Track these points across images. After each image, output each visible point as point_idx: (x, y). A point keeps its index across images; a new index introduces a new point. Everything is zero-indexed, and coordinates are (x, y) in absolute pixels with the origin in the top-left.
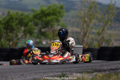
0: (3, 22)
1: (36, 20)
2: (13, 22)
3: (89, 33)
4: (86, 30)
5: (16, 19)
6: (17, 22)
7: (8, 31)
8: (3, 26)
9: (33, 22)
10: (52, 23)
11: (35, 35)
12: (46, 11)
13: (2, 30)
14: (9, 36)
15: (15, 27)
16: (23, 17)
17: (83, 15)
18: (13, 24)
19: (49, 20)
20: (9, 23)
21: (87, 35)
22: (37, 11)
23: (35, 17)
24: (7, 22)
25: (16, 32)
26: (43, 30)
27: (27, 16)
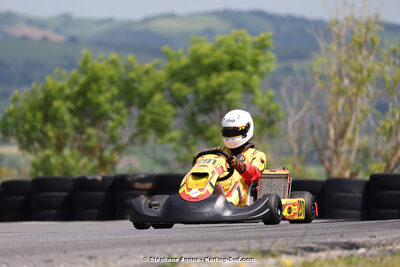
0: (67, 91)
1: (177, 86)
2: (100, 91)
3: (354, 131)
4: (342, 120)
5: (112, 81)
6: (115, 91)
7: (87, 121)
8: (69, 104)
9: (167, 93)
10: (229, 96)
11: (176, 134)
12: (207, 56)
13: (67, 117)
14: (89, 137)
15: (107, 107)
16: (132, 75)
17: (334, 68)
18: (102, 98)
19: (220, 86)
20: (90, 95)
21: (349, 135)
22: (178, 58)
23: (174, 75)
24: (83, 93)
25: (110, 124)
26: (201, 119)
27: (147, 73)
